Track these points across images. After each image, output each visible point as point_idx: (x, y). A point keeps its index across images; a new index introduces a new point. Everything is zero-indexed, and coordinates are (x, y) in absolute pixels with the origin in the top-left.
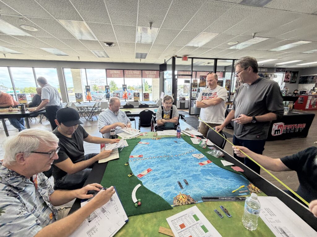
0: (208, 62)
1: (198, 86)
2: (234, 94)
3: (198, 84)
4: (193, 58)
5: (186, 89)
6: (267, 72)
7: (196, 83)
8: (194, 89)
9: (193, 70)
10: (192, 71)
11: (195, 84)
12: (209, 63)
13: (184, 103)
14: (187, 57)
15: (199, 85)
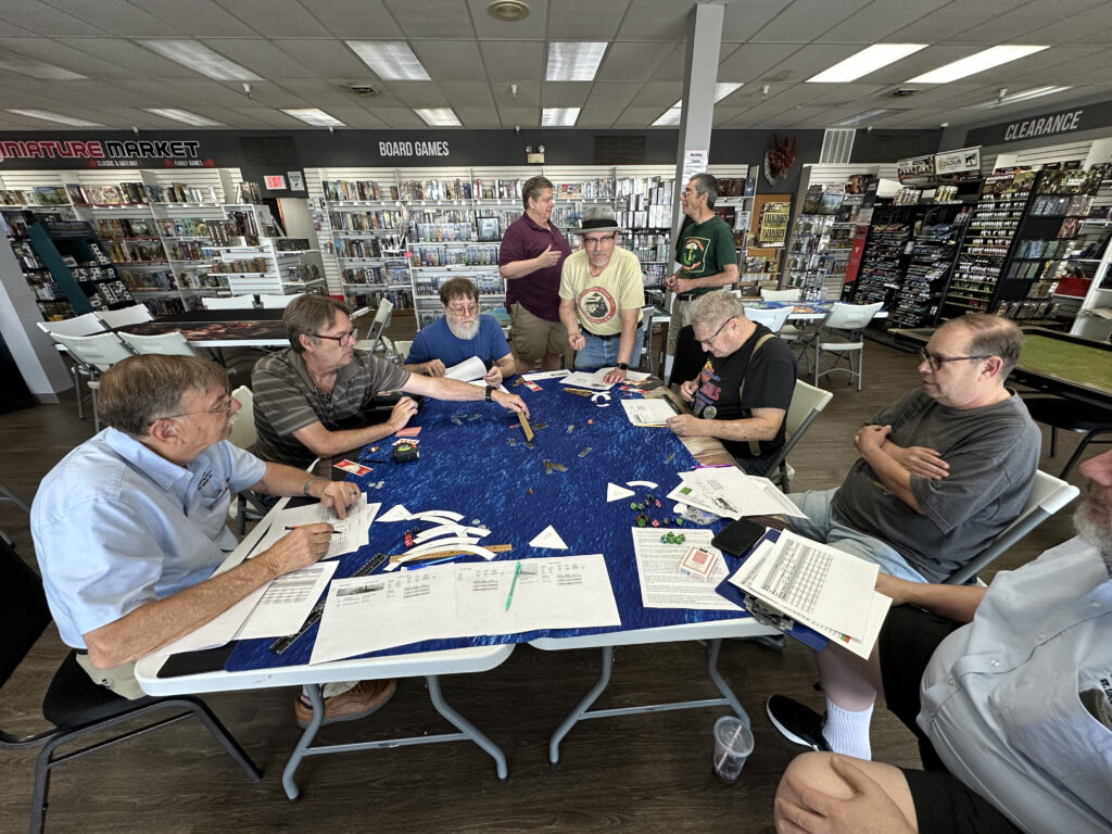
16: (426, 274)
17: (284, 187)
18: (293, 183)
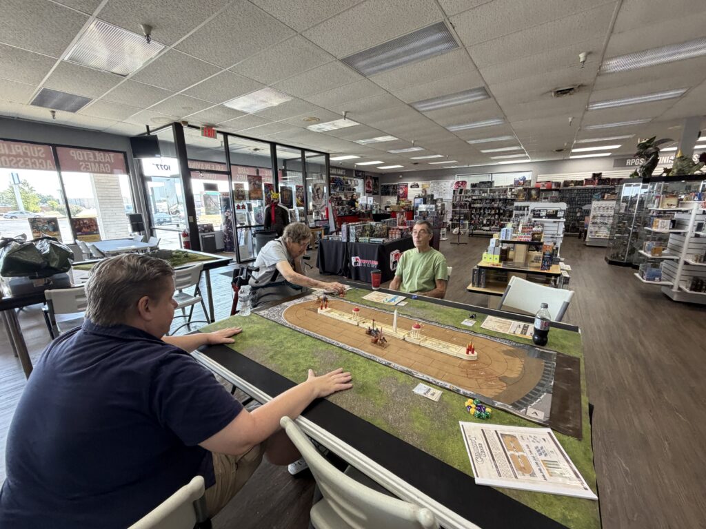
0: (254, 148)
1: (247, 198)
2: (314, 214)
3: (247, 193)
4: (226, 135)
5: (210, 205)
6: (346, 176)
7: (242, 191)
8: (241, 205)
9: (231, 162)
10: (230, 164)
11: (241, 193)
12: (256, 150)
13: (213, 239)
14: (214, 128)
15: (249, 194)
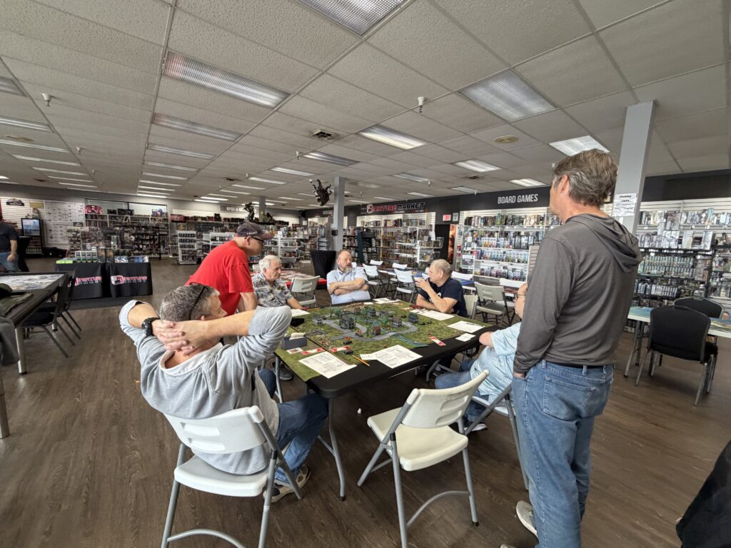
16: (485, 264)
17: (449, 219)
18: (454, 218)
